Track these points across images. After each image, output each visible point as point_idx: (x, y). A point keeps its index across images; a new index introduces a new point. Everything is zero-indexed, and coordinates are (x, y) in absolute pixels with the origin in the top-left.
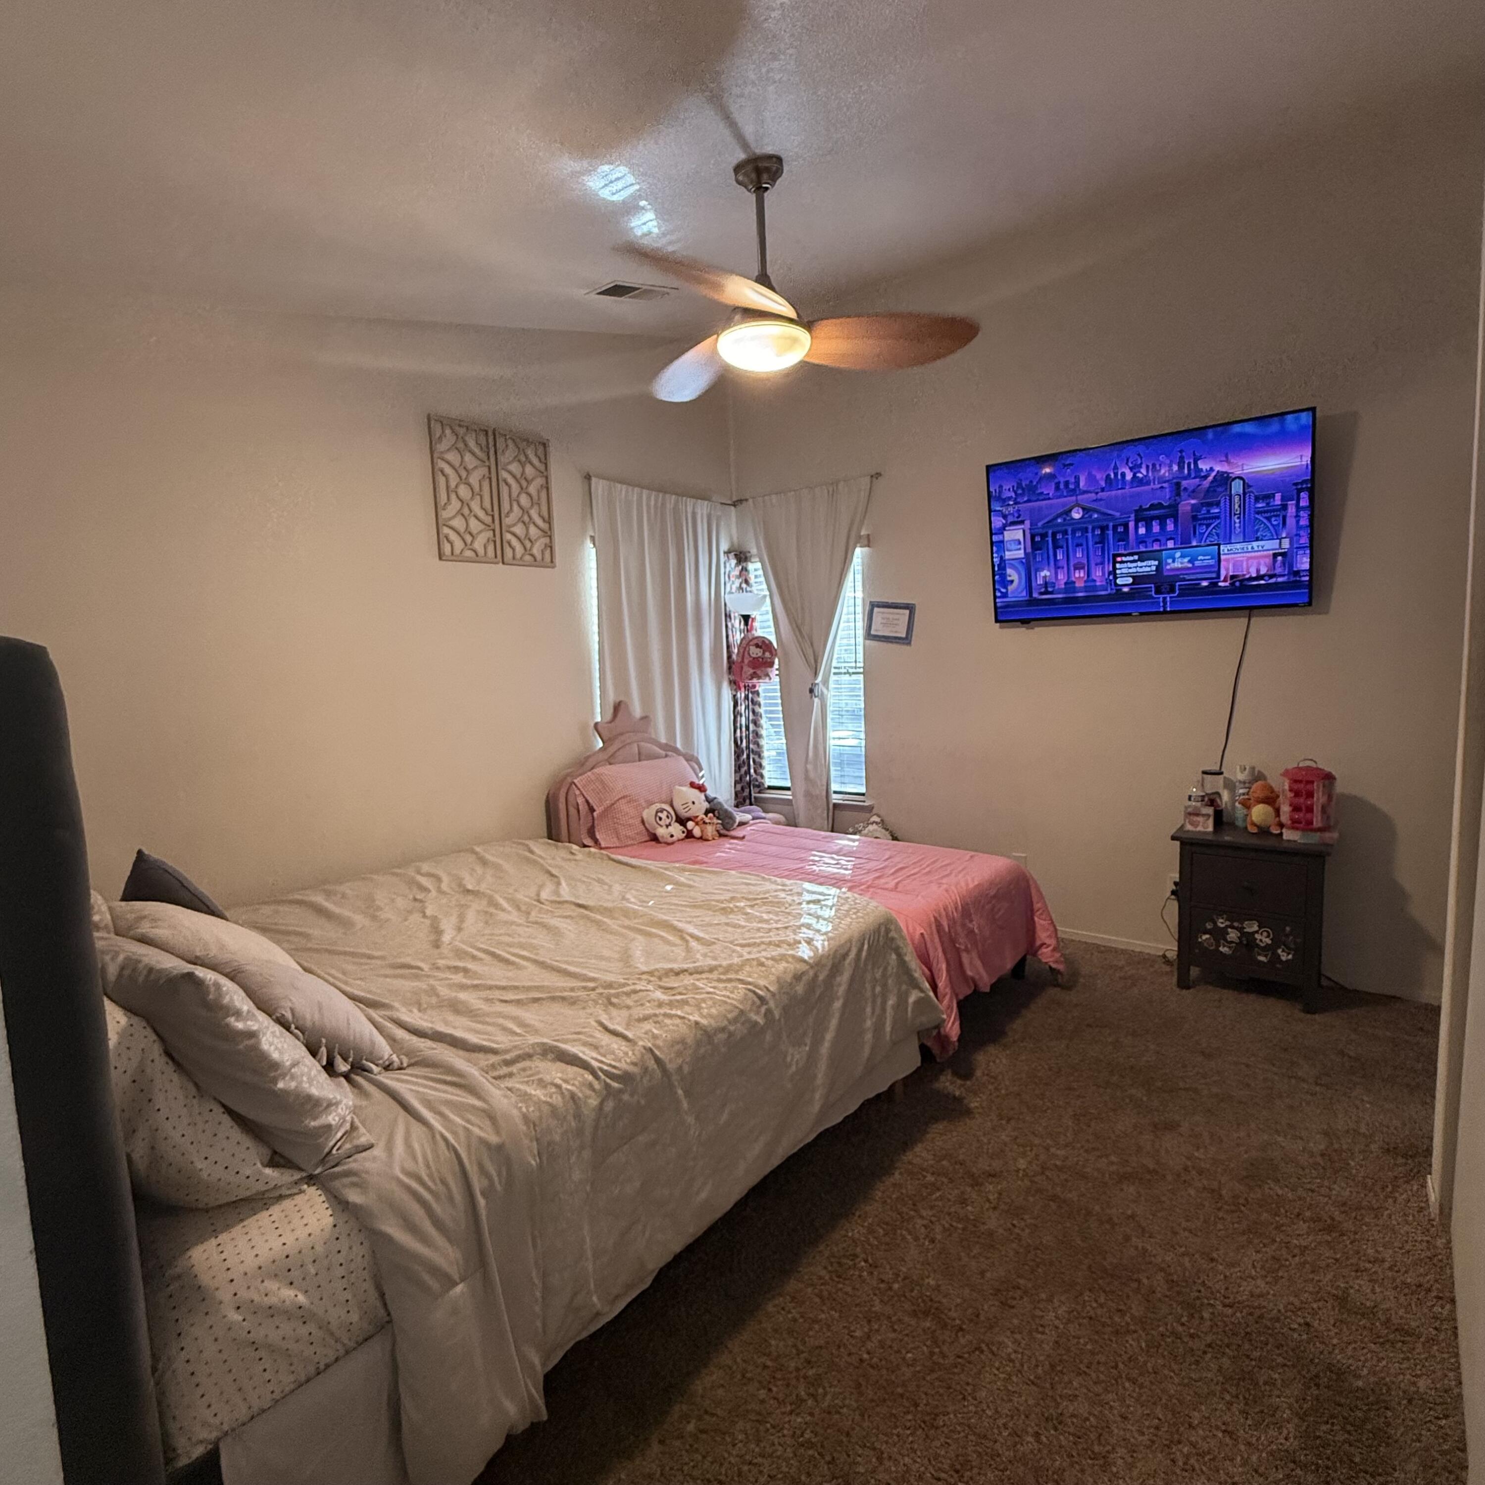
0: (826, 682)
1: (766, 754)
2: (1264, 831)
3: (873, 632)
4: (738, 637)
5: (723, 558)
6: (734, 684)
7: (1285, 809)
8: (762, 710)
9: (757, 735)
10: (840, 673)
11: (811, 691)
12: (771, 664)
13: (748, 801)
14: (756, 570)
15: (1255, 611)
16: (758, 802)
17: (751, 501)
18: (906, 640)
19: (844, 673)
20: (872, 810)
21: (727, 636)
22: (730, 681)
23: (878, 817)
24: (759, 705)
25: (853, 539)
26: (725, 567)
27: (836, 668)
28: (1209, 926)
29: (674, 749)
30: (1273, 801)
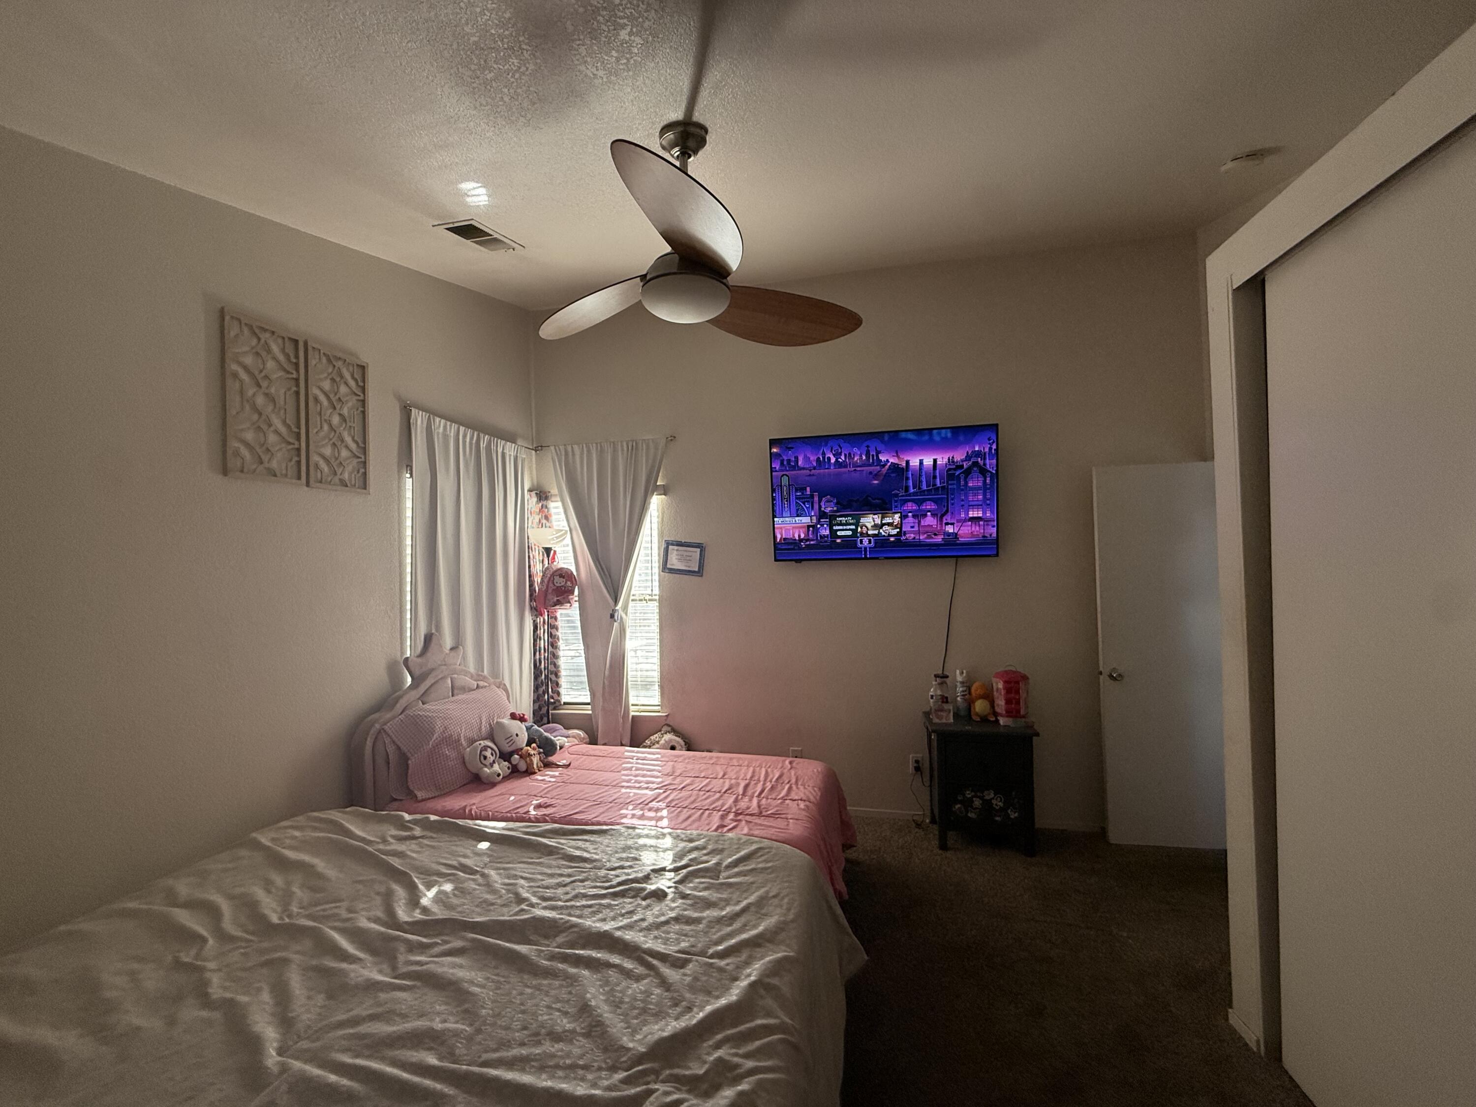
0: (625, 608)
1: (563, 673)
3: (668, 566)
4: (540, 568)
5: (527, 495)
6: (536, 611)
8: (559, 634)
9: (555, 656)
10: (636, 601)
11: (611, 617)
12: (572, 593)
14: (556, 508)
15: (960, 559)
16: (556, 720)
17: (552, 448)
18: (700, 573)
19: (641, 600)
20: (666, 720)
21: (529, 567)
22: (531, 608)
23: (669, 725)
24: (557, 629)
25: (651, 488)
26: (528, 504)
27: (633, 595)
28: (960, 798)
29: (484, 678)
30: (988, 696)
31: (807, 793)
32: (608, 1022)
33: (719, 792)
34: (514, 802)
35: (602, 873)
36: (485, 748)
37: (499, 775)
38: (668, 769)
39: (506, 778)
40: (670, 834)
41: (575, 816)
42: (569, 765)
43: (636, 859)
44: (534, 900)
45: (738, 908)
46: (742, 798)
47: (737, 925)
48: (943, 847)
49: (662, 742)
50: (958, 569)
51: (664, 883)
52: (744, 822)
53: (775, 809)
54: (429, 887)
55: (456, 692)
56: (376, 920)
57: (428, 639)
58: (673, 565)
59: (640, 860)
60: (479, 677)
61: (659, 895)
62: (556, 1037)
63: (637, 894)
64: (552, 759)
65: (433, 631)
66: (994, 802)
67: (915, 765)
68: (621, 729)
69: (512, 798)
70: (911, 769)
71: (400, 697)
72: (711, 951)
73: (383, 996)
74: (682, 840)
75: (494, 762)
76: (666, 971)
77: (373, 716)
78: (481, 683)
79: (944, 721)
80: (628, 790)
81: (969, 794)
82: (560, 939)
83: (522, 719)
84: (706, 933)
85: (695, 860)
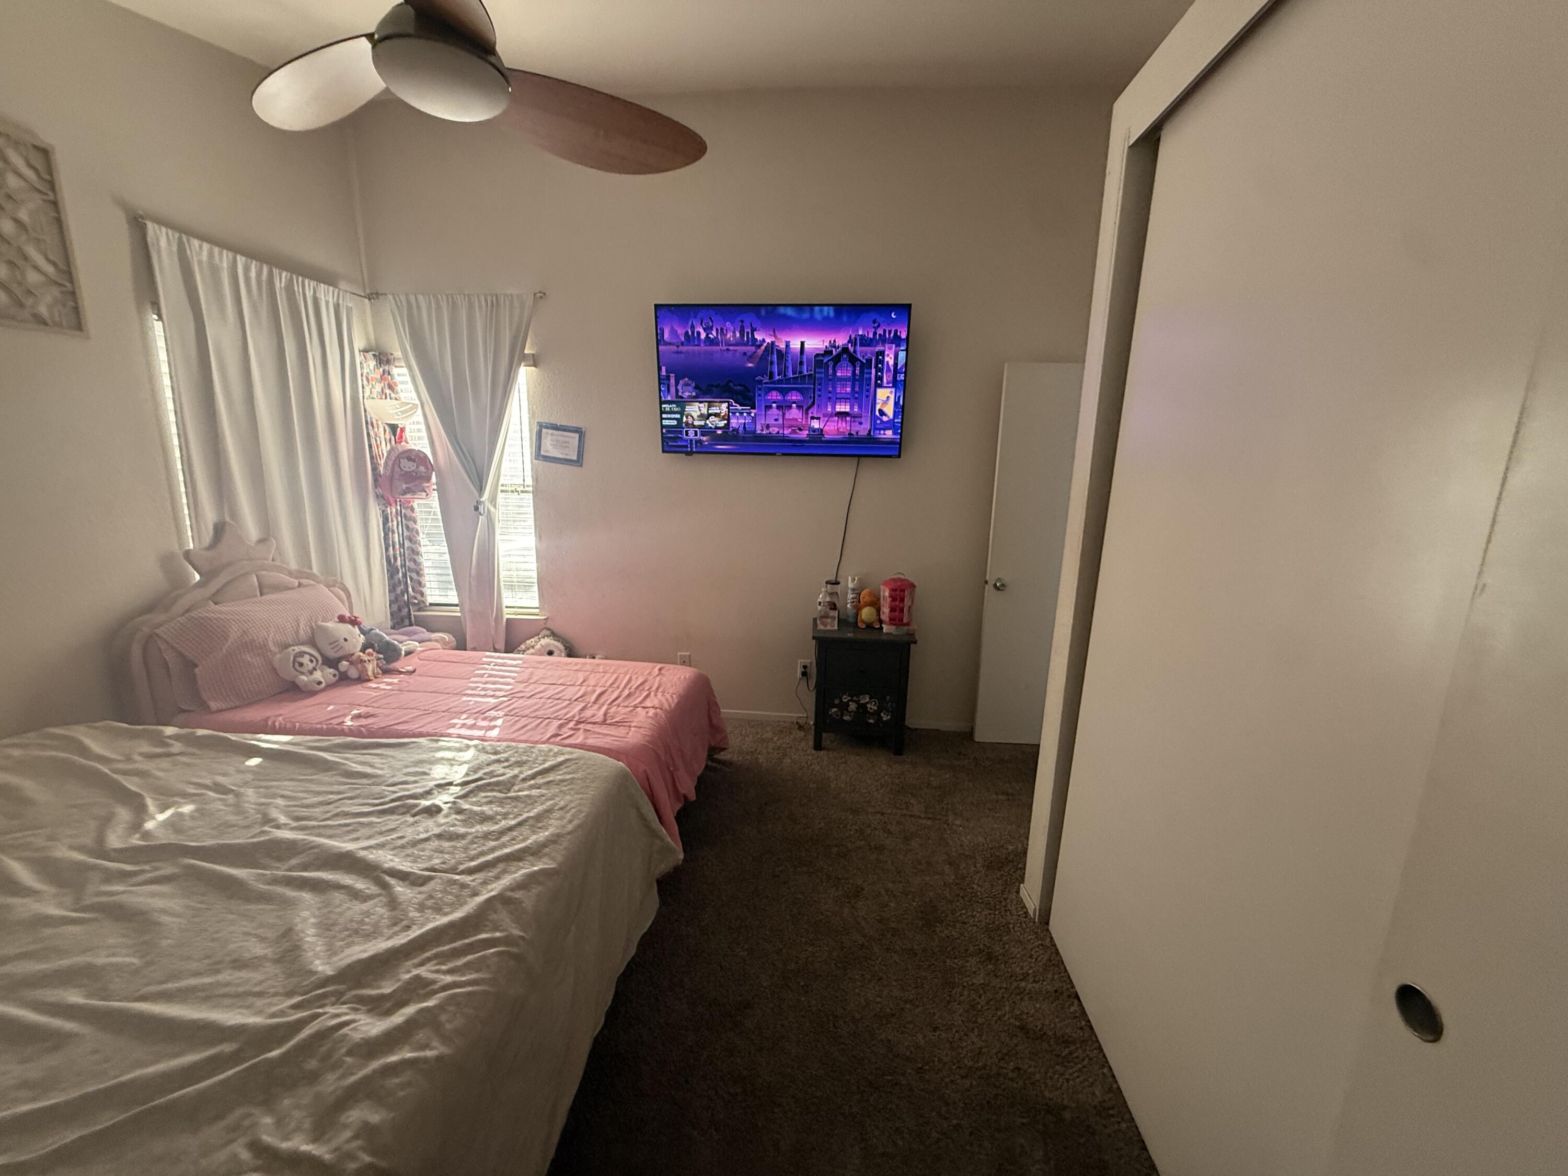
0: (493, 500)
1: (426, 571)
2: (869, 626)
3: (542, 453)
4: (385, 449)
5: (358, 358)
6: (384, 500)
7: (886, 610)
8: (418, 527)
9: (415, 552)
10: (507, 491)
11: (477, 509)
12: (428, 479)
13: (407, 622)
14: (402, 375)
15: (862, 459)
16: (421, 622)
17: (391, 297)
18: (579, 462)
19: (512, 492)
20: (545, 624)
21: (370, 446)
22: (377, 496)
23: (548, 629)
24: (415, 522)
25: (517, 357)
26: (362, 368)
27: (502, 485)
28: (837, 702)
29: (310, 576)
30: (875, 604)
31: (664, 700)
32: (306, 946)
33: (569, 700)
34: (331, 712)
35: (377, 789)
36: (302, 654)
37: (320, 683)
38: (525, 676)
39: (330, 686)
40: (475, 746)
41: (396, 727)
42: (414, 671)
43: (425, 774)
44: (283, 819)
45: (513, 822)
46: (591, 706)
47: (505, 839)
48: (818, 746)
49: (538, 646)
50: (859, 470)
51: (442, 799)
52: (582, 731)
53: (625, 716)
54: (163, 808)
55: (265, 591)
56: (81, 849)
57: (219, 529)
58: (547, 451)
59: (429, 774)
60: (304, 574)
61: (433, 811)
62: (239, 964)
63: (408, 810)
64: (397, 665)
65: (227, 519)
66: (869, 705)
67: (803, 669)
68: (493, 633)
69: (331, 708)
70: (799, 675)
71: (180, 596)
72: (462, 867)
73: (48, 931)
74: (487, 753)
75: (315, 669)
76: (400, 889)
77: (140, 619)
78: (304, 581)
79: (827, 628)
80: (470, 699)
81: (846, 698)
82: (293, 862)
83: (354, 622)
84: (466, 849)
85: (491, 774)
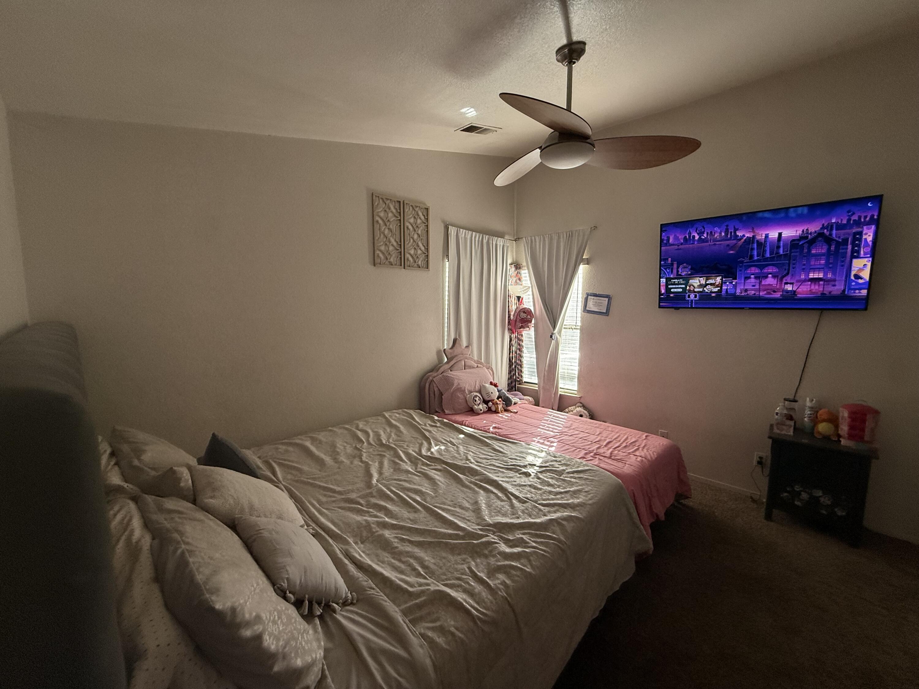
0: (560, 333)
1: (524, 366)
3: (587, 309)
4: (514, 307)
5: (509, 268)
6: (511, 331)
8: (523, 344)
9: (521, 356)
10: (567, 328)
11: (551, 337)
12: (531, 322)
13: (514, 389)
14: (525, 273)
15: (825, 311)
16: (519, 390)
17: (524, 239)
18: (607, 313)
19: (569, 328)
20: (580, 400)
21: (509, 307)
22: (509, 329)
23: (581, 403)
24: (522, 341)
25: (579, 260)
26: (510, 272)
27: (565, 325)
28: (788, 489)
29: (481, 363)
30: (834, 420)
31: (647, 453)
32: (482, 510)
33: (591, 442)
34: (485, 423)
35: (505, 459)
36: (476, 396)
37: (481, 410)
38: (568, 425)
39: (484, 412)
40: (546, 451)
41: (509, 436)
42: (517, 412)
43: (524, 458)
44: (473, 461)
45: (563, 491)
46: (603, 448)
48: (768, 519)
49: (575, 411)
50: (820, 320)
51: (530, 470)
52: (597, 459)
53: (623, 457)
54: (436, 445)
55: (466, 368)
56: (415, 452)
57: (455, 341)
58: (590, 308)
59: (525, 458)
60: (478, 362)
61: (527, 475)
62: (462, 507)
63: (517, 471)
64: (510, 408)
65: (457, 337)
66: (822, 500)
67: (759, 459)
68: (552, 400)
69: (485, 422)
70: (755, 463)
71: (441, 366)
72: (539, 502)
73: (410, 475)
74: (551, 456)
75: (480, 404)
76: (515, 502)
77: (429, 374)
78: (479, 365)
79: (783, 432)
80: (541, 430)
81: (797, 488)
82: (477, 478)
83: (496, 385)
84: (541, 495)
85: (552, 465)
